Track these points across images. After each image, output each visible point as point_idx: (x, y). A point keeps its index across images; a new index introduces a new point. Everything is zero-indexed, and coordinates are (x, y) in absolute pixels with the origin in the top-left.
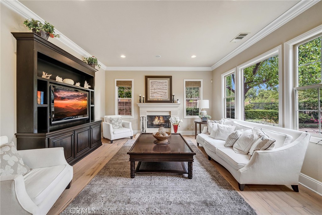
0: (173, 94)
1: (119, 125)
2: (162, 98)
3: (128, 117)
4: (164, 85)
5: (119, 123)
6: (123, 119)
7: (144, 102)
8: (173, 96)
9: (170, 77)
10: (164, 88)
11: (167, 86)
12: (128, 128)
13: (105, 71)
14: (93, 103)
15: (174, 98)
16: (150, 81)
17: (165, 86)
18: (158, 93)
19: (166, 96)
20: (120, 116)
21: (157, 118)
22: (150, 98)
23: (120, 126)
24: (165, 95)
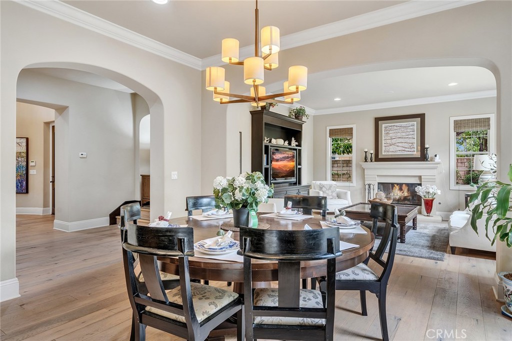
0: (427, 146)
1: (331, 195)
2: (405, 153)
3: (347, 184)
4: (408, 131)
5: (332, 192)
6: (338, 187)
7: (371, 161)
8: (427, 148)
9: (422, 117)
10: (410, 136)
11: (416, 132)
12: (346, 199)
13: (314, 116)
14: (300, 164)
15: (428, 151)
16: (383, 125)
17: (411, 133)
18: (398, 144)
19: (413, 150)
20: (334, 183)
21: (397, 187)
22: (383, 153)
23: (333, 196)
24: (411, 147)
